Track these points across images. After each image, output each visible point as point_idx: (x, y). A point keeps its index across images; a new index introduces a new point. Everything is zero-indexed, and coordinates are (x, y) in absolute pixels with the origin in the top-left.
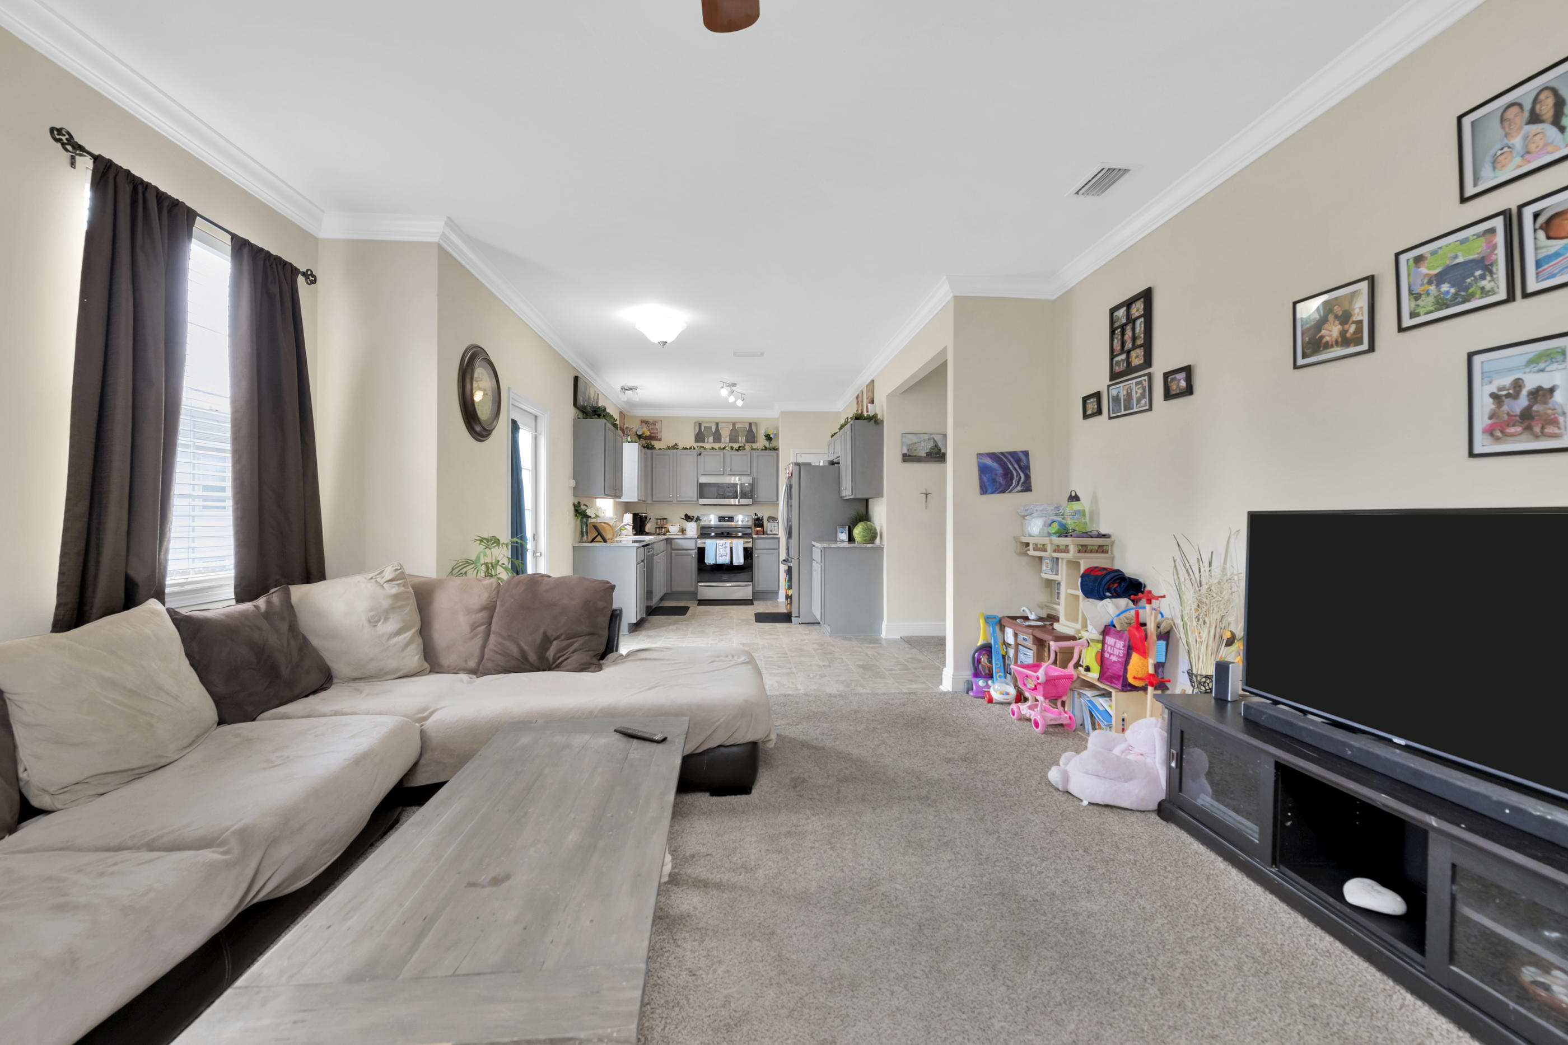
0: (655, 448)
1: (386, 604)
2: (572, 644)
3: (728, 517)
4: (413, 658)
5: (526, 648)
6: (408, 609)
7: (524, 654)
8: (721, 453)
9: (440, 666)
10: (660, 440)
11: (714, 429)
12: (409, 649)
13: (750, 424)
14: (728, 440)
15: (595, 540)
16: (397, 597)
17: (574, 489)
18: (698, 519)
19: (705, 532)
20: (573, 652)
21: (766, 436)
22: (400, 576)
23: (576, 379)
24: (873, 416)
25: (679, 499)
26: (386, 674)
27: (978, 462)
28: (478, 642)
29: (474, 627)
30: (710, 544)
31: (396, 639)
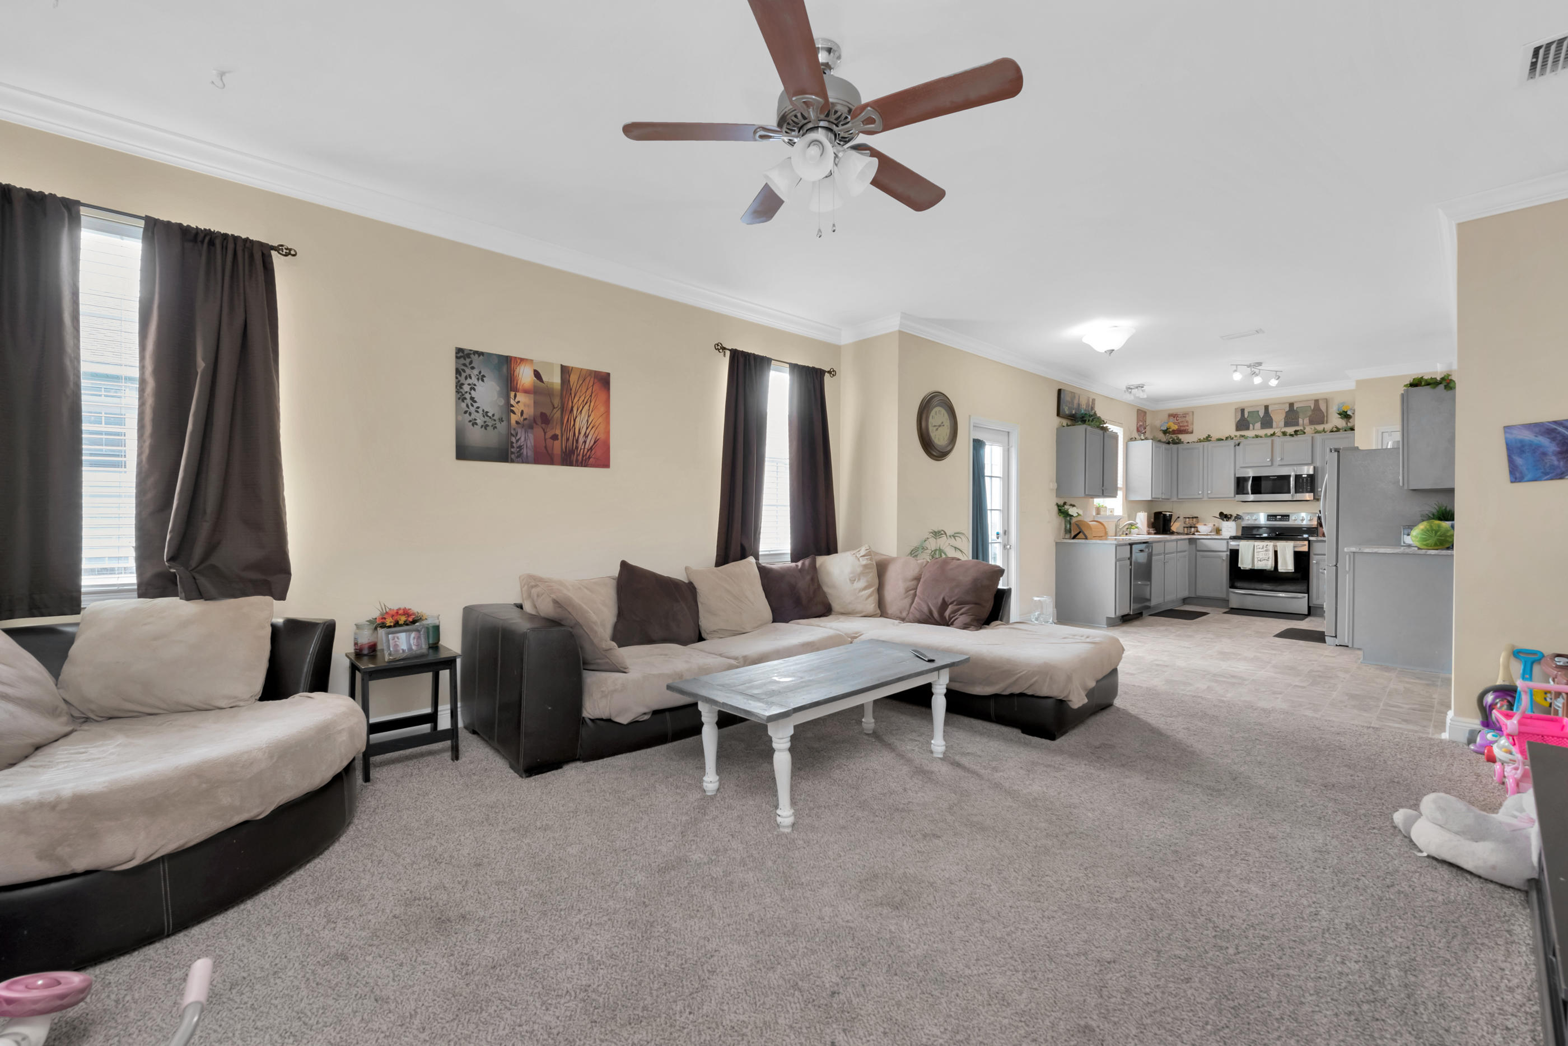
0: (1183, 443)
1: (859, 570)
2: (961, 609)
3: (1282, 516)
4: (871, 606)
5: (933, 608)
6: (871, 575)
7: (931, 612)
8: (1269, 440)
9: (887, 614)
10: (1192, 433)
11: (1262, 414)
12: (870, 599)
13: (1317, 401)
14: (1282, 424)
15: (1078, 537)
16: (865, 566)
17: (1058, 490)
18: (1238, 518)
19: (1249, 533)
20: (961, 614)
21: (1340, 414)
22: (869, 554)
23: (1060, 391)
24: (1443, 379)
25: (1210, 496)
26: (857, 613)
27: (1506, 439)
28: (908, 601)
29: (907, 591)
30: (1245, 548)
31: (863, 593)
